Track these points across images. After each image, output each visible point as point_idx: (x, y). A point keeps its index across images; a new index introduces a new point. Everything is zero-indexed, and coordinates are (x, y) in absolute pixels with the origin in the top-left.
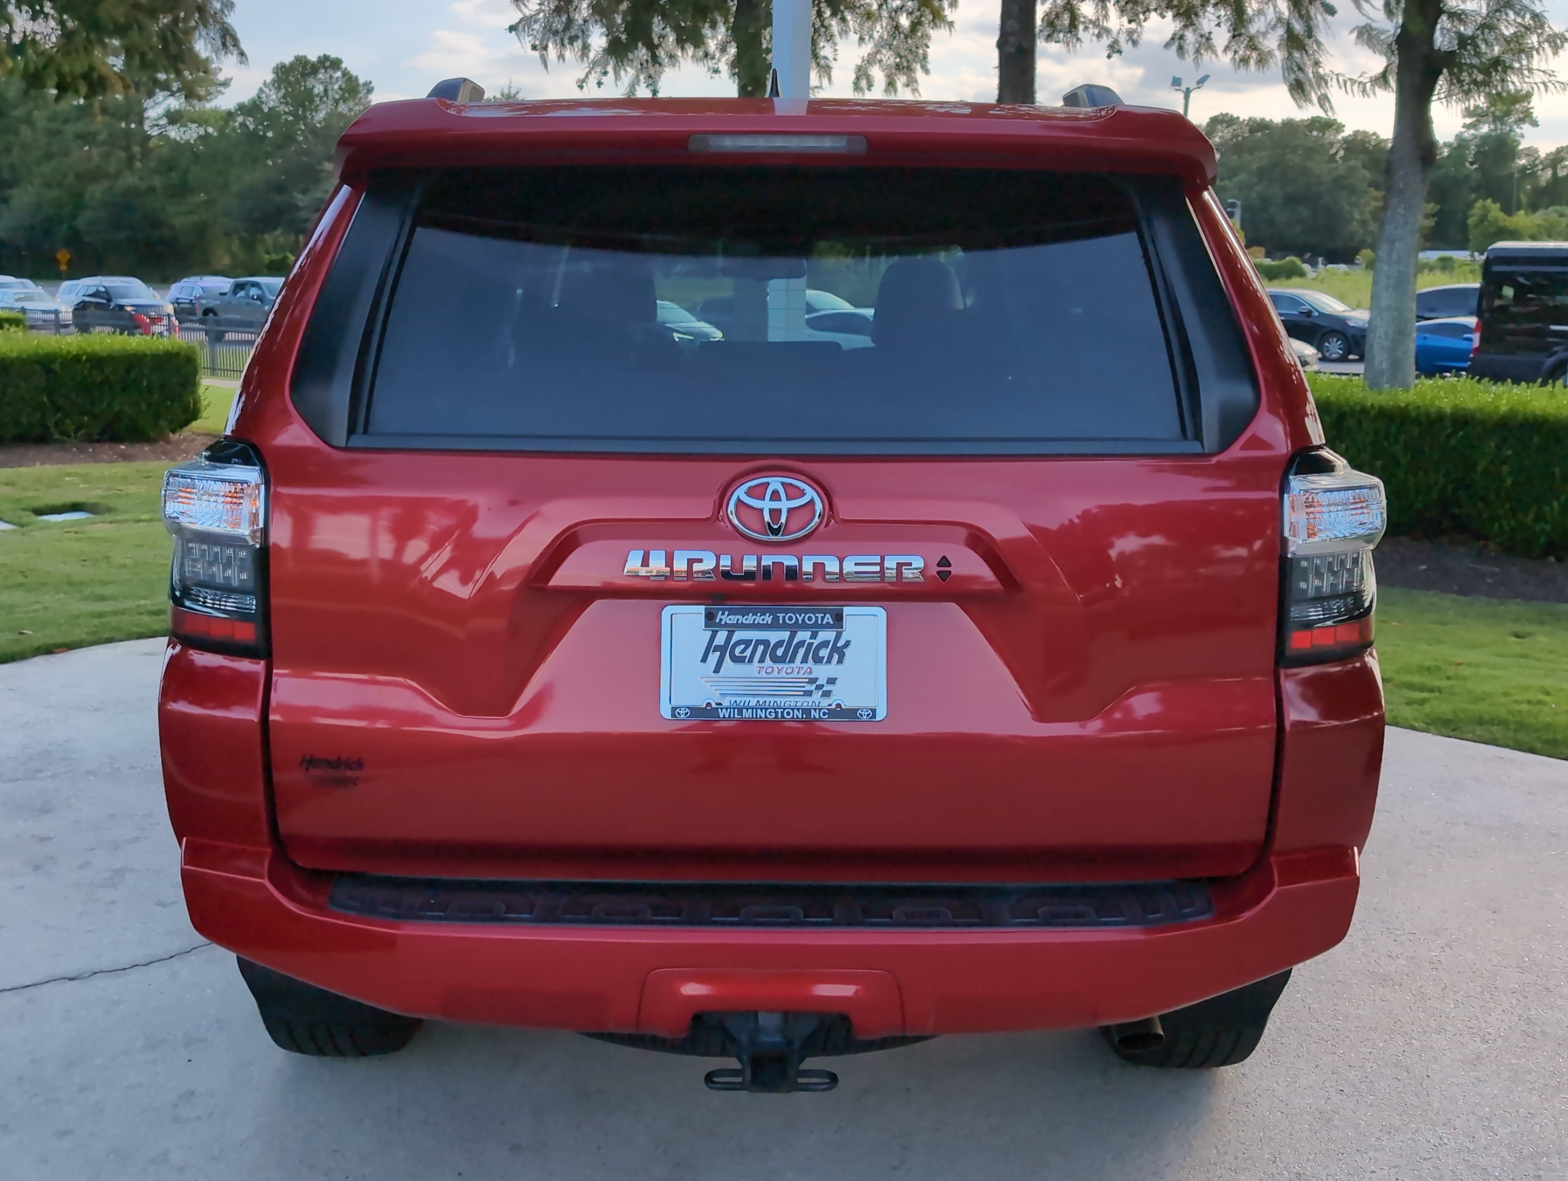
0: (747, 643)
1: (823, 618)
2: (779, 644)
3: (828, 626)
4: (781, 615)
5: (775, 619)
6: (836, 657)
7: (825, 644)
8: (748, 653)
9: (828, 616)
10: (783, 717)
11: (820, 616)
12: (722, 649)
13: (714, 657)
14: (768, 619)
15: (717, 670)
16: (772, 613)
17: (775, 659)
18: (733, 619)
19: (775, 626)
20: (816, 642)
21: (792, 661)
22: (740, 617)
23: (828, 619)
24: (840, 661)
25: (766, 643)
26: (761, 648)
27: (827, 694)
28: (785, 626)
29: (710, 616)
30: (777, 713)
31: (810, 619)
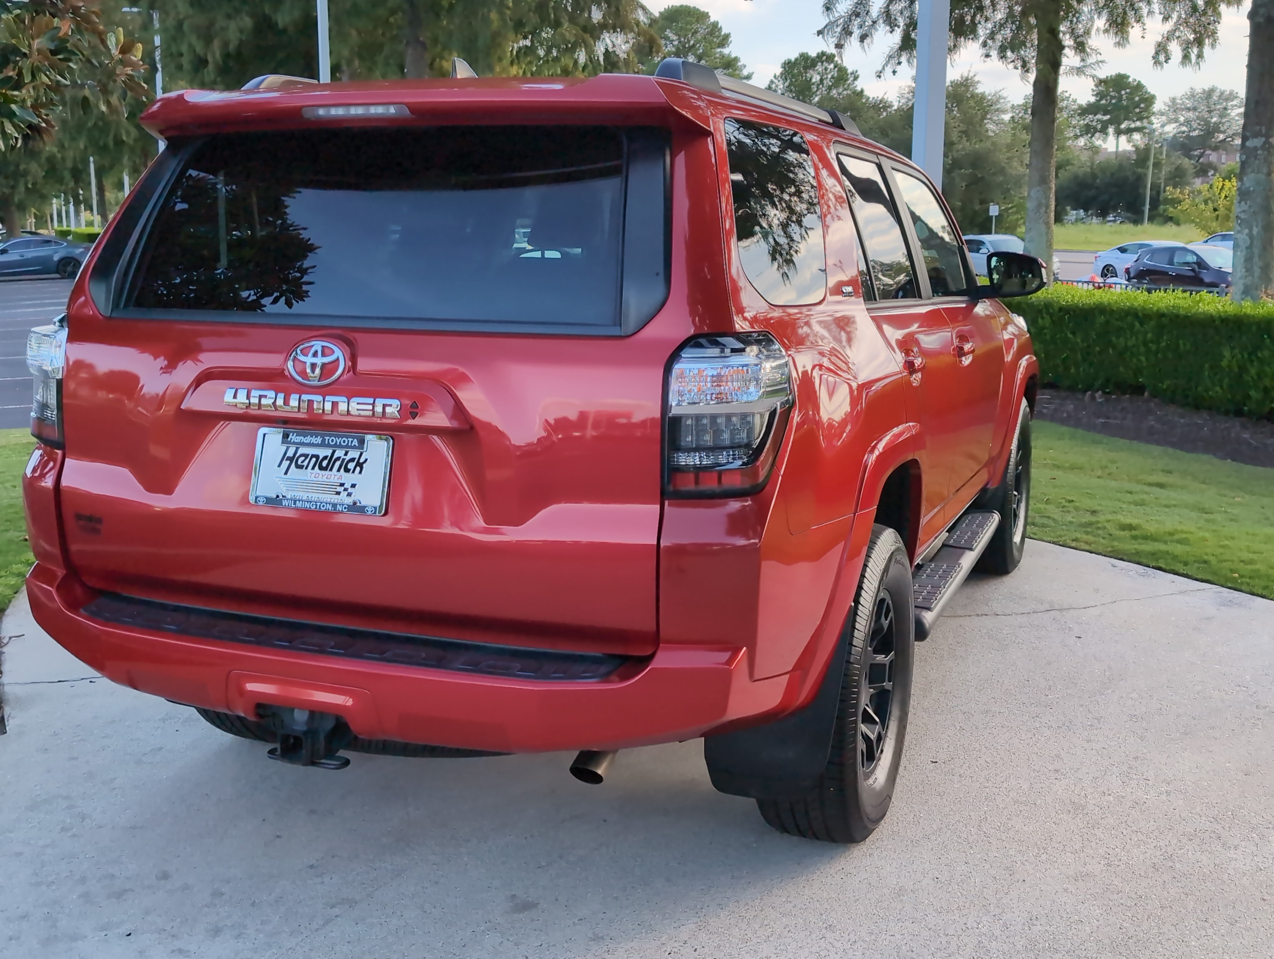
0: (306, 456)
1: (352, 442)
2: (325, 458)
3: (354, 447)
4: (327, 438)
5: (323, 440)
6: (358, 469)
7: (352, 460)
8: (305, 464)
9: (355, 440)
10: (320, 508)
11: (350, 440)
12: (291, 459)
13: (286, 463)
14: (319, 440)
15: (286, 473)
16: (323, 437)
17: (321, 468)
18: (298, 439)
19: (323, 445)
20: (348, 458)
21: (331, 470)
22: (302, 438)
23: (355, 442)
24: (360, 472)
25: (317, 457)
26: (314, 460)
27: (349, 495)
28: (329, 446)
29: (286, 436)
30: (316, 505)
31: (344, 442)
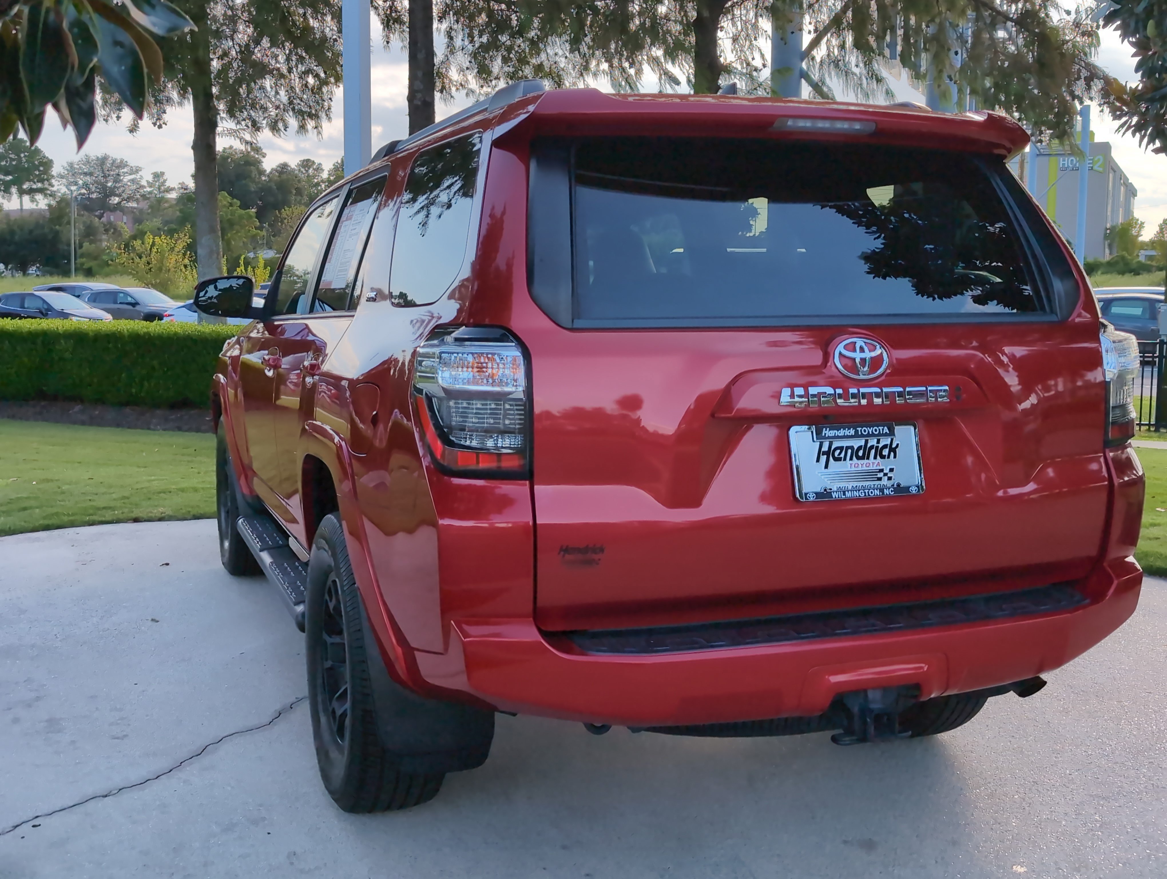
0: (841, 448)
1: (883, 429)
2: (860, 448)
3: (886, 435)
4: (859, 429)
5: (857, 432)
6: (892, 454)
7: (885, 446)
8: (842, 455)
9: (886, 428)
10: (869, 495)
11: (881, 428)
12: (827, 453)
13: (824, 458)
14: (852, 432)
15: (826, 467)
16: (855, 428)
17: (858, 458)
18: (832, 433)
19: (856, 436)
20: (880, 445)
21: (868, 458)
22: (836, 431)
23: (886, 430)
24: (895, 457)
25: (852, 448)
26: (849, 451)
27: (890, 478)
28: (862, 436)
29: (819, 433)
30: (865, 493)
31: (876, 430)
